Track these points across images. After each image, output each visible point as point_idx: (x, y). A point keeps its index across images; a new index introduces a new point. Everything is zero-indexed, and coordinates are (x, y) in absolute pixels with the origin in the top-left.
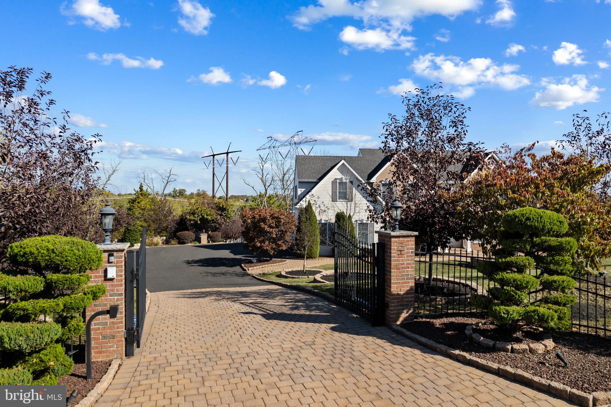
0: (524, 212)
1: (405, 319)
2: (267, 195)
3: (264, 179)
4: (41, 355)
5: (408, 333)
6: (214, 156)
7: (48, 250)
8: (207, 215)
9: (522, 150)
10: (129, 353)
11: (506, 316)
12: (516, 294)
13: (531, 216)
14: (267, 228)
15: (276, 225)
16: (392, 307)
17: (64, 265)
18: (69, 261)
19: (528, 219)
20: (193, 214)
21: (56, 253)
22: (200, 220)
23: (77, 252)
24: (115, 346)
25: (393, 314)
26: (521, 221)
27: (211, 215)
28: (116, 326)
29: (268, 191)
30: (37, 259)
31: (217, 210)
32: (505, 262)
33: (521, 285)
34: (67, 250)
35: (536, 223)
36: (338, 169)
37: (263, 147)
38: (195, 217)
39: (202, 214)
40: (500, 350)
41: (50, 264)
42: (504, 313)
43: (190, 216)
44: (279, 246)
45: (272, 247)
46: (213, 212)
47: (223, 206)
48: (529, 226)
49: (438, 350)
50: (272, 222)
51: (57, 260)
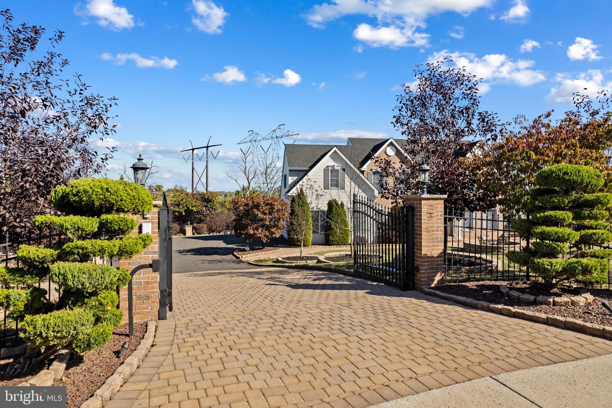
0: (561, 167)
1: (439, 282)
2: (250, 189)
3: (247, 172)
4: (99, 298)
5: (442, 294)
6: (193, 150)
7: (102, 189)
8: (192, 207)
9: (540, 117)
10: (161, 317)
11: (549, 267)
12: (558, 246)
13: (569, 171)
14: (260, 215)
15: (269, 211)
16: (423, 270)
17: (119, 205)
18: (125, 201)
19: (566, 173)
20: (178, 205)
21: (110, 192)
22: (185, 211)
23: (130, 192)
24: (150, 308)
25: (424, 277)
26: (559, 176)
27: (196, 206)
28: (151, 286)
29: (251, 184)
30: (91, 197)
31: (202, 201)
32: (544, 217)
33: (563, 237)
34: (121, 189)
35: (575, 177)
36: (330, 156)
37: (244, 141)
38: (180, 208)
39: (186, 206)
40: (541, 303)
41: (104, 204)
42: (548, 265)
43: (174, 207)
44: (273, 233)
45: (265, 235)
46: (198, 203)
47: (208, 197)
48: (567, 180)
49: (478, 306)
50: (266, 209)
51: (112, 199)
